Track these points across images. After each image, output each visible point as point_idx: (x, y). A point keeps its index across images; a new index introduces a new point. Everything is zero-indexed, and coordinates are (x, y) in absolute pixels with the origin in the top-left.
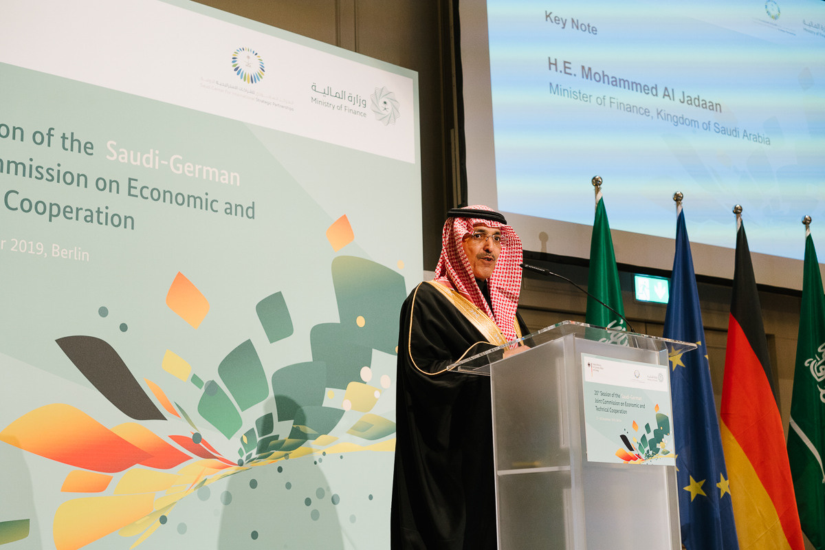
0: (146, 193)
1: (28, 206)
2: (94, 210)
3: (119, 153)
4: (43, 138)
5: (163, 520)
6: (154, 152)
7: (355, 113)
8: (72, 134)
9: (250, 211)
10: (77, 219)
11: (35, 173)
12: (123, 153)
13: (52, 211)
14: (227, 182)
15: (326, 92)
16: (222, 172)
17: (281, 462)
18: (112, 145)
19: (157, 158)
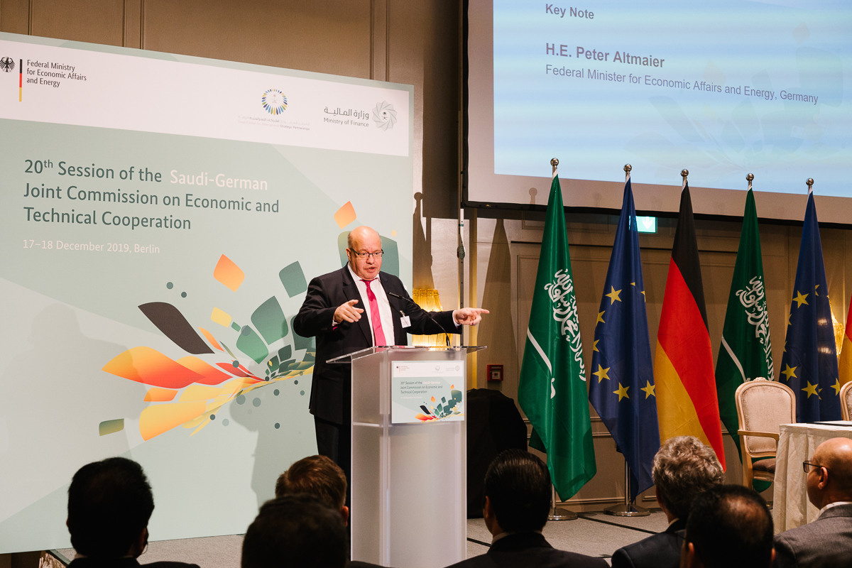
0: (199, 203)
1: (118, 221)
2: (162, 219)
3: (179, 178)
4: (127, 174)
5: (213, 417)
6: (204, 174)
7: (359, 124)
8: (147, 169)
9: (275, 206)
10: (151, 226)
11: (122, 199)
12: (182, 177)
13: (134, 222)
14: (258, 188)
15: (336, 112)
16: (254, 181)
17: (298, 377)
18: (174, 173)
19: (206, 178)
